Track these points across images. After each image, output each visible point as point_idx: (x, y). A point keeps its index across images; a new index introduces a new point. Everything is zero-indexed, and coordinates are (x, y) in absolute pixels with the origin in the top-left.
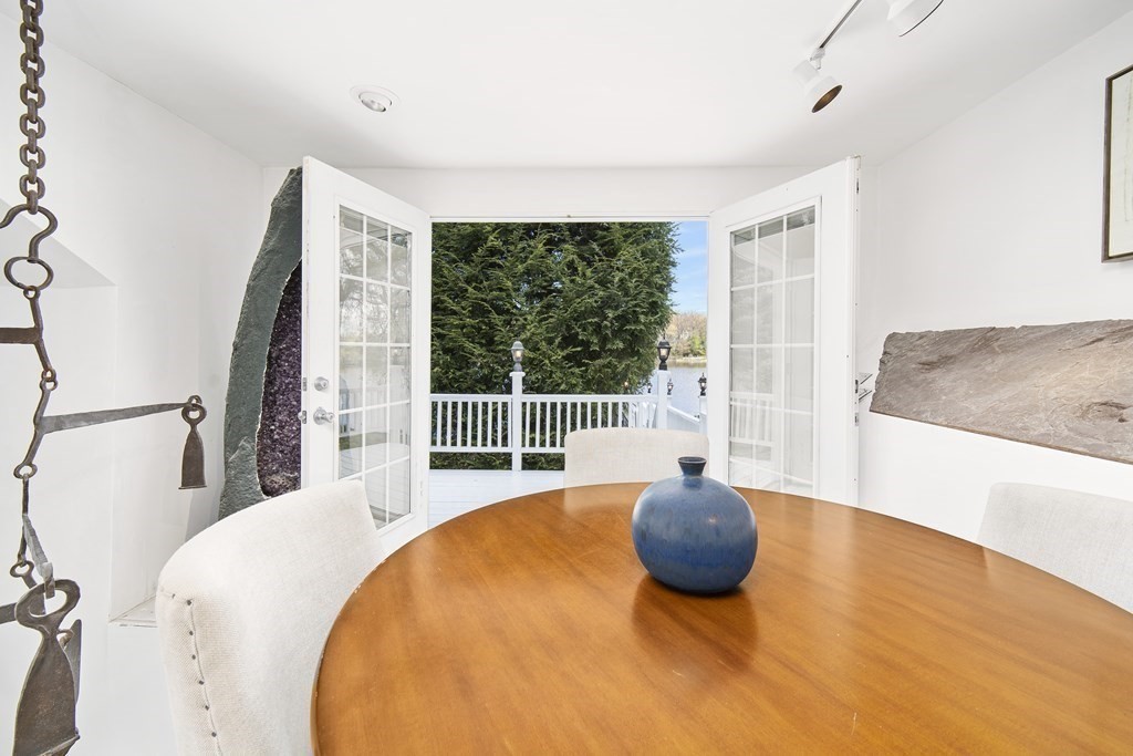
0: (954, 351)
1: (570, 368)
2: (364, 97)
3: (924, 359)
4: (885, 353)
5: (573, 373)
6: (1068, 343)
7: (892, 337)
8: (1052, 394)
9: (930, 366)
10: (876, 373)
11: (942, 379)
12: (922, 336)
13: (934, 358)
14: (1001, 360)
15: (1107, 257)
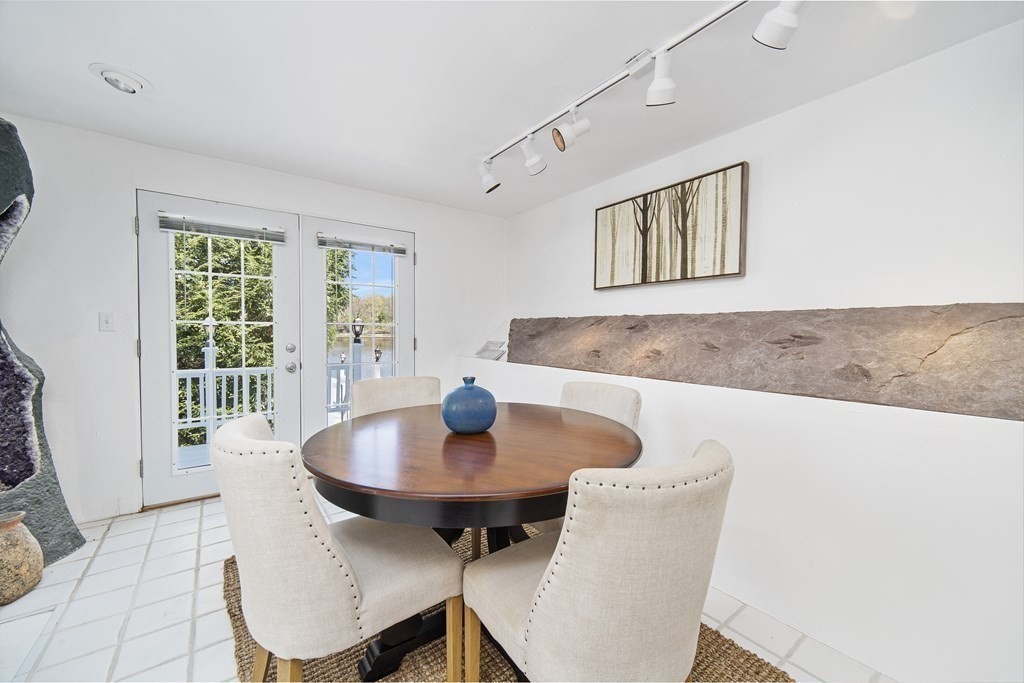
0: (543, 329)
1: (256, 343)
2: (106, 75)
3: (530, 333)
4: (511, 330)
5: (261, 348)
6: (583, 326)
7: (514, 321)
8: (579, 348)
9: (532, 337)
10: (507, 341)
11: (540, 344)
12: (528, 320)
13: (534, 333)
14: (561, 333)
15: (595, 289)
